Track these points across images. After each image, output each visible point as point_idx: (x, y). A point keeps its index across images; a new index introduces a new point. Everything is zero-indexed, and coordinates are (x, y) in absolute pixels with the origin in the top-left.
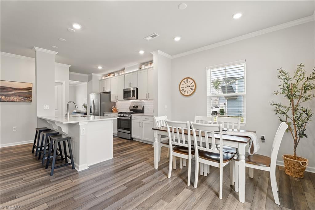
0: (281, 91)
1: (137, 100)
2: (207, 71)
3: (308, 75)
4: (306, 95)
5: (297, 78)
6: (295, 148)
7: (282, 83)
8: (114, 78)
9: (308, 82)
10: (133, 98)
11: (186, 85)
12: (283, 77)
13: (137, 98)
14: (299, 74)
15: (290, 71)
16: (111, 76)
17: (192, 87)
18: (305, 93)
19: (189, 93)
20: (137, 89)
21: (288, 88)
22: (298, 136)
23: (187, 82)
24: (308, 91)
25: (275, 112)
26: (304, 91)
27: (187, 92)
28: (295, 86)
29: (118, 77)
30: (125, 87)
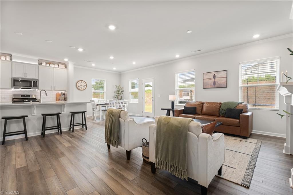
23: (82, 83)
27: (81, 88)
30: (12, 76)
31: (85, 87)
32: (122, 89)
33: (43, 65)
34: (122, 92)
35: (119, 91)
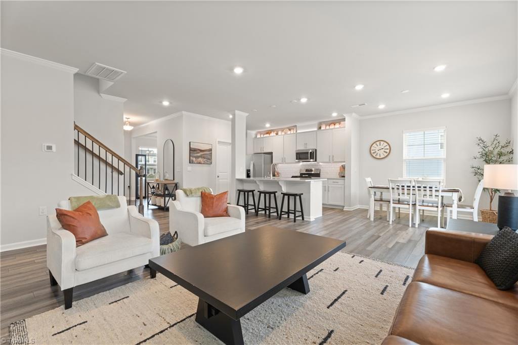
0: (479, 156)
1: (316, 163)
2: (404, 135)
3: (502, 144)
4: (501, 160)
5: (494, 146)
6: (491, 202)
7: (481, 150)
8: (277, 136)
9: (502, 150)
10: (312, 160)
11: (378, 148)
12: (482, 145)
13: (316, 160)
14: (495, 143)
15: (488, 139)
16: (273, 134)
17: (386, 150)
18: (499, 158)
19: (382, 156)
20: (316, 150)
21: (486, 154)
22: (493, 192)
23: (380, 145)
24: (502, 157)
25: (474, 174)
26: (498, 157)
27: (380, 155)
28: (492, 152)
29: (285, 136)
30: (296, 148)
31: (387, 153)
33: (322, 129)
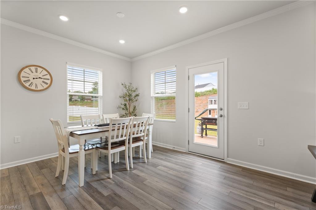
31: (47, 84)
32: (135, 91)
34: (136, 98)
35: (130, 95)
